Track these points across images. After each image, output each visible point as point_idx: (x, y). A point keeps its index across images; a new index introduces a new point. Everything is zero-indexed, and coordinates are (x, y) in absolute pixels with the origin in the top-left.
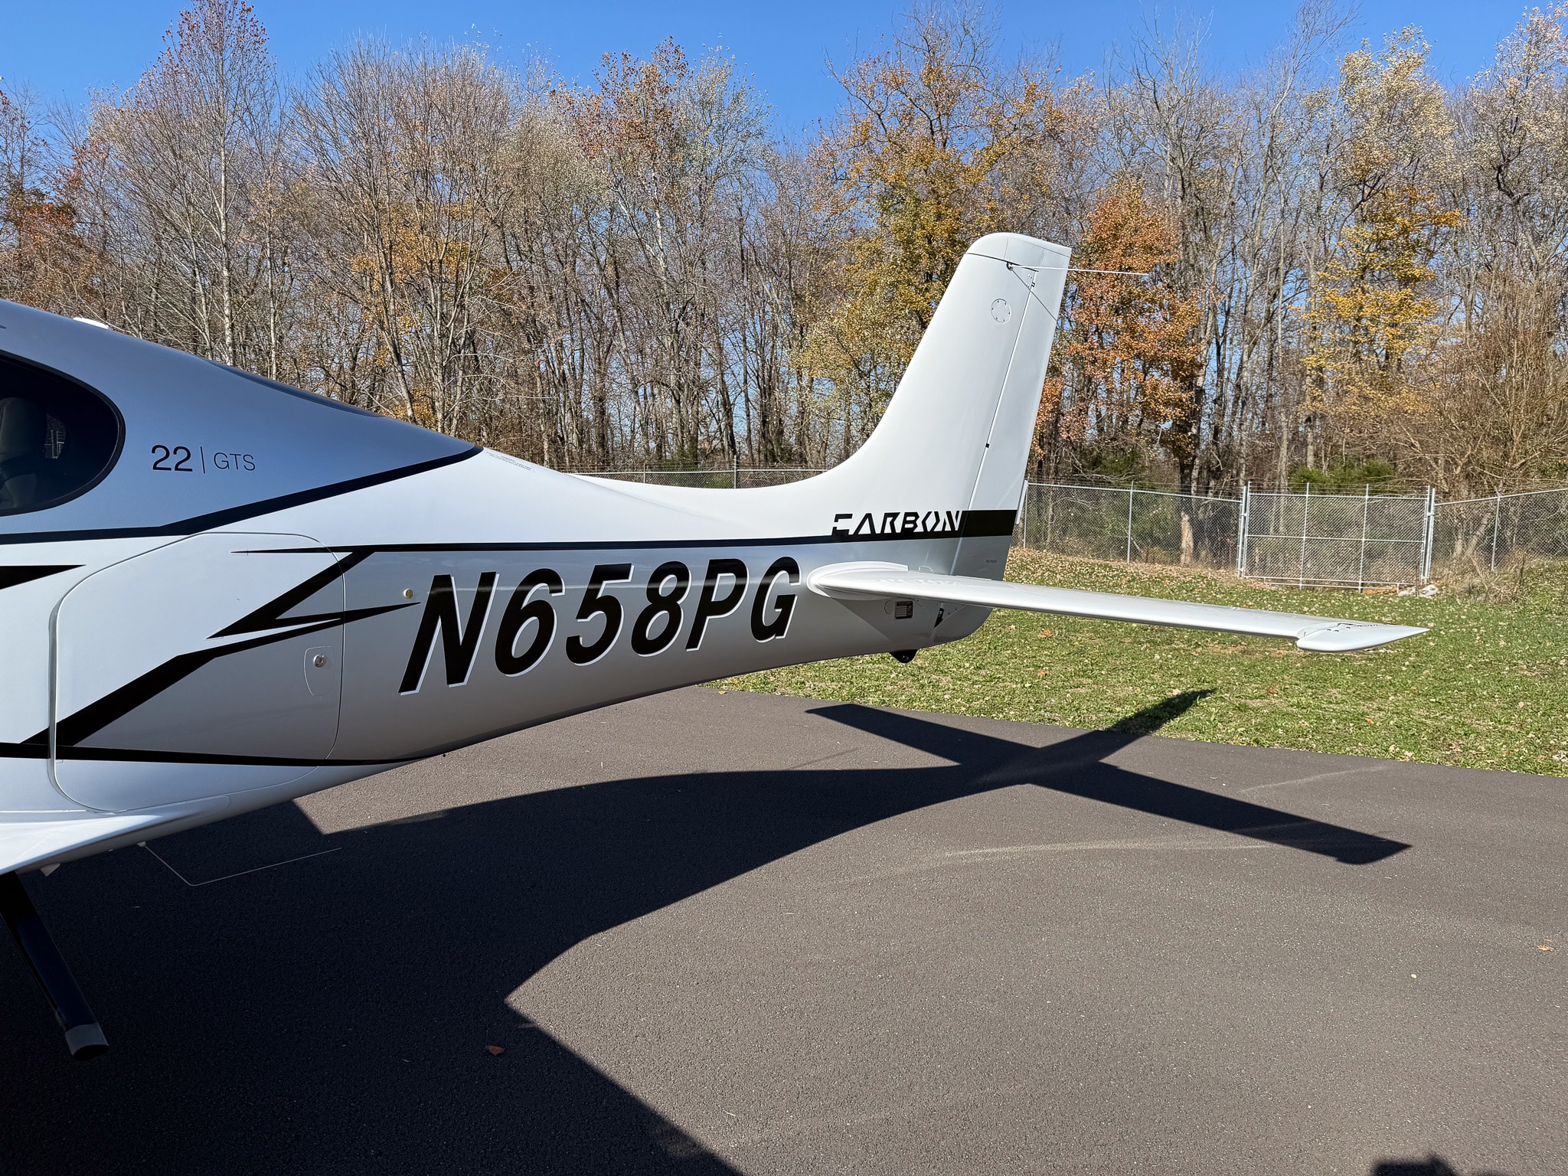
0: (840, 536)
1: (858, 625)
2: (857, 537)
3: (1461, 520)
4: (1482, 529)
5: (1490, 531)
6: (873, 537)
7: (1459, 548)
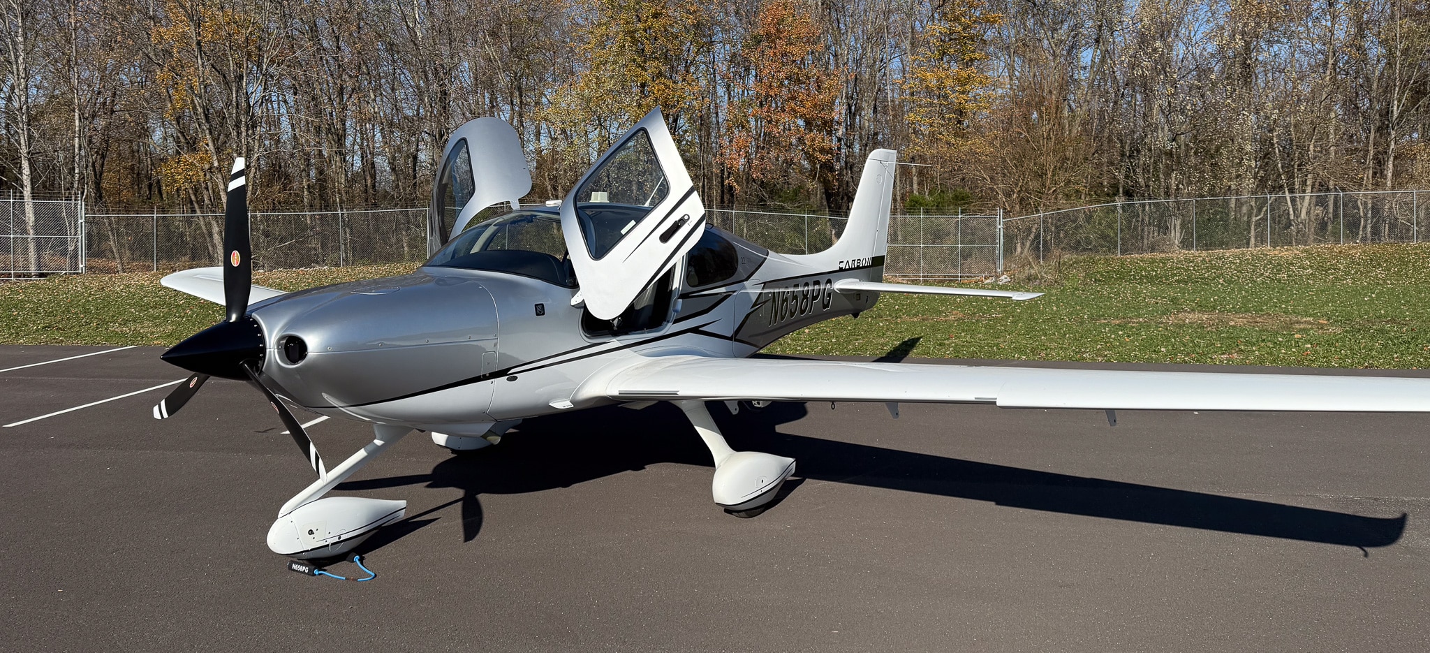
0: (841, 270)
1: (847, 304)
2: (846, 270)
3: (1019, 230)
4: (1032, 236)
5: (1037, 236)
6: (849, 269)
7: (1019, 249)
